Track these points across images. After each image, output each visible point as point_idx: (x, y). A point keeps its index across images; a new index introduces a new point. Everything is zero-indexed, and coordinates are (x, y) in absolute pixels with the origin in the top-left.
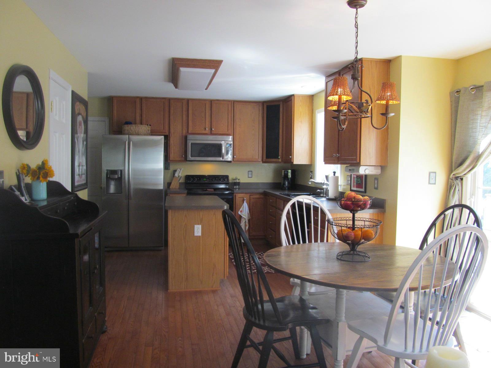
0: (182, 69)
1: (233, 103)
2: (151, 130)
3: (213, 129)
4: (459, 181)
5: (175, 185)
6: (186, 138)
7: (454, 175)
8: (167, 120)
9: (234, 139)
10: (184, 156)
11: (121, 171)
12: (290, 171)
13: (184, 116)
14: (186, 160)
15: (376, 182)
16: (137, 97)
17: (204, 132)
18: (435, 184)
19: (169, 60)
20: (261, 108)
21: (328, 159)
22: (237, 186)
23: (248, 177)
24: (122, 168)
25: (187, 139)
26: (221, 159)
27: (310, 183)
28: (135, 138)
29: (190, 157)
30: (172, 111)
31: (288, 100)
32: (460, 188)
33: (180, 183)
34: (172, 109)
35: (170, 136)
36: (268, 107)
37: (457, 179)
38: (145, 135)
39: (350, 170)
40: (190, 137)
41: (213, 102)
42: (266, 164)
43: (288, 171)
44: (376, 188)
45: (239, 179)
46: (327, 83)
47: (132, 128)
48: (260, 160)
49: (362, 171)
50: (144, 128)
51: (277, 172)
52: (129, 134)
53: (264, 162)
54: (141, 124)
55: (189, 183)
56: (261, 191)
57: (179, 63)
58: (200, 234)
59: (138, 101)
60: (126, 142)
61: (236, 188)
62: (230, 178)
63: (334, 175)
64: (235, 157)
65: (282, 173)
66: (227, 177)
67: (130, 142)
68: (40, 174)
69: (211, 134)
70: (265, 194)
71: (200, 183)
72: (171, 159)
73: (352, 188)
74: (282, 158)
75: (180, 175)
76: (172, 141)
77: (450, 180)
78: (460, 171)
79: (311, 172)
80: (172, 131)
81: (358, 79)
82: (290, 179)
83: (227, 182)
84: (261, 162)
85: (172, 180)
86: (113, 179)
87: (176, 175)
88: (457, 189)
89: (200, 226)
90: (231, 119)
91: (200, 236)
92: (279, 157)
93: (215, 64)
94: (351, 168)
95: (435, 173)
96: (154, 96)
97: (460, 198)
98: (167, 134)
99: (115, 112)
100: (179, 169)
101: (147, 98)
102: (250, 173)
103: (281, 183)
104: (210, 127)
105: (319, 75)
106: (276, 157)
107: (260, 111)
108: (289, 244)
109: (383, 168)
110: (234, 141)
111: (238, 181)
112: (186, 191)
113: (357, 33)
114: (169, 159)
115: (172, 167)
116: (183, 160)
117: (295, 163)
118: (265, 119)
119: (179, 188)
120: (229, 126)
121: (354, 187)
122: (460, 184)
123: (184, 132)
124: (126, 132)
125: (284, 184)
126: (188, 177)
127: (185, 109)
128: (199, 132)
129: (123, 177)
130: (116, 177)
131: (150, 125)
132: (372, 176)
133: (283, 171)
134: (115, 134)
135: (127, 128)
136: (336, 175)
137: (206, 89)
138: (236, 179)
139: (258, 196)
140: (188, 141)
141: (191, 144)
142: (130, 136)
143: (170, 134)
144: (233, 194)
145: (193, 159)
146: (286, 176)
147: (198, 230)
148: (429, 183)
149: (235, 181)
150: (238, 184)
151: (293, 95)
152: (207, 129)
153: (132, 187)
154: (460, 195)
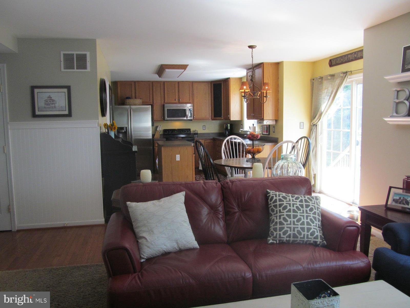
0: (167, 70)
1: (192, 83)
2: (142, 101)
3: (180, 100)
4: (315, 127)
5: (157, 136)
6: (164, 105)
7: (312, 123)
8: (151, 96)
9: (194, 106)
10: (162, 117)
11: (126, 128)
12: (229, 125)
13: (162, 92)
14: (164, 119)
15: (274, 128)
16: (133, 81)
17: (174, 102)
18: (303, 128)
19: (159, 65)
20: (210, 85)
21: (249, 117)
22: (196, 135)
23: (203, 130)
24: (127, 126)
25: (165, 107)
26: (185, 118)
27: (240, 131)
28: (133, 107)
29: (166, 118)
30: (154, 90)
31: (226, 81)
32: (316, 130)
33: (160, 134)
34: (154, 87)
35: (153, 104)
36: (214, 85)
37: (314, 126)
38: (139, 105)
39: (259, 122)
40: (166, 105)
41: (179, 82)
42: (214, 121)
43: (228, 125)
44: (274, 132)
45: (197, 131)
46: (247, 73)
47: (131, 101)
48: (210, 118)
49: (266, 123)
50: (138, 101)
51: (221, 126)
52: (130, 105)
53: (212, 120)
54: (136, 98)
55: (166, 135)
56: (211, 138)
57: (165, 67)
58: (179, 160)
59: (133, 84)
60: (128, 110)
61: (196, 137)
62: (192, 130)
63: (253, 126)
64: (194, 117)
65: (224, 127)
66: (189, 130)
67: (131, 110)
68: (112, 127)
69: (179, 103)
70: (214, 139)
71: (173, 134)
72: (154, 120)
73: (263, 133)
74: (224, 117)
75: (160, 129)
76: (155, 108)
77: (311, 126)
78: (315, 121)
79: (242, 125)
80: (155, 102)
81: (253, 81)
82: (229, 130)
83: (190, 133)
84: (211, 120)
85: (155, 133)
86: (121, 133)
87: (158, 129)
88: (314, 131)
89: (179, 155)
90: (191, 93)
91: (179, 161)
92: (222, 116)
93: (184, 67)
94: (260, 121)
95: (303, 123)
96: (143, 80)
97: (316, 135)
98: (152, 104)
99: (119, 91)
100: (159, 126)
101: (138, 82)
102: (204, 127)
103: (224, 133)
104: (178, 98)
105: (242, 69)
106: (220, 116)
107: (210, 87)
108: (226, 158)
109: (276, 121)
110: (194, 107)
111: (196, 132)
112: (165, 139)
113: (252, 60)
114: (154, 119)
115: (156, 125)
116: (162, 119)
117: (231, 120)
118: (213, 94)
119: (160, 138)
120: (190, 98)
121: (264, 132)
122: (315, 128)
123: (162, 102)
124: (128, 103)
125: (226, 133)
126: (165, 131)
127: (162, 88)
128: (171, 102)
129: (127, 131)
130: (123, 131)
131: (142, 99)
132: (272, 125)
133: (225, 125)
134: (119, 105)
135: (128, 101)
136: (254, 126)
137: (178, 77)
138: (195, 131)
139: (209, 141)
140: (165, 108)
141: (167, 109)
142: (131, 106)
143: (154, 104)
144: (194, 140)
145: (169, 119)
146: (227, 127)
147: (178, 158)
148: (300, 128)
149: (195, 132)
150: (197, 134)
151: (229, 78)
152: (176, 100)
153: (133, 138)
154: (316, 134)
